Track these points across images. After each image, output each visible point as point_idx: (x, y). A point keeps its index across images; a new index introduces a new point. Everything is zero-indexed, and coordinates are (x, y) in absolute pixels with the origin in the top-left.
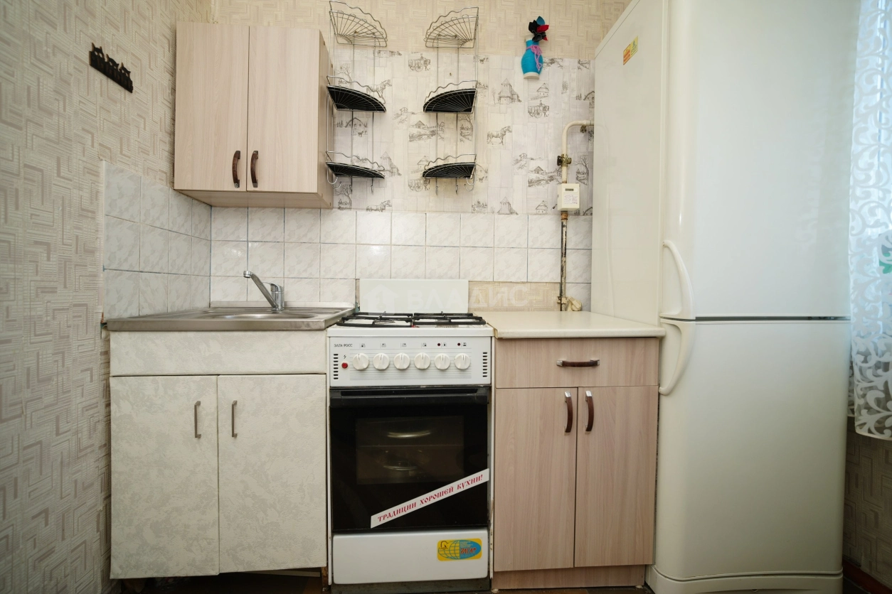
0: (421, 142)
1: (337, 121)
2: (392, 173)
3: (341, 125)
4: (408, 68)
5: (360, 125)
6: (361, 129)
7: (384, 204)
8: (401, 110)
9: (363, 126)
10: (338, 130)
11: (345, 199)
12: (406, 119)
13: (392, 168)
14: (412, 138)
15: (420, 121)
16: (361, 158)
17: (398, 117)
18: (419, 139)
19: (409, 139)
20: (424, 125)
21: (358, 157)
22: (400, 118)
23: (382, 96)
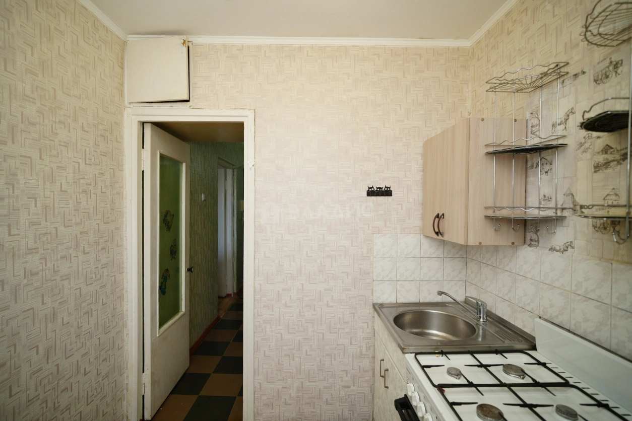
0: (609, 171)
1: (529, 164)
2: (575, 210)
3: (532, 167)
4: (593, 83)
5: (547, 164)
6: (547, 168)
7: (567, 244)
8: (584, 137)
9: (549, 164)
10: (530, 172)
11: (534, 237)
12: (591, 147)
13: (575, 205)
14: (597, 168)
15: (607, 145)
16: (547, 197)
17: (581, 146)
18: (606, 168)
19: (593, 170)
20: (612, 148)
21: (545, 196)
22: (584, 146)
23: (565, 128)
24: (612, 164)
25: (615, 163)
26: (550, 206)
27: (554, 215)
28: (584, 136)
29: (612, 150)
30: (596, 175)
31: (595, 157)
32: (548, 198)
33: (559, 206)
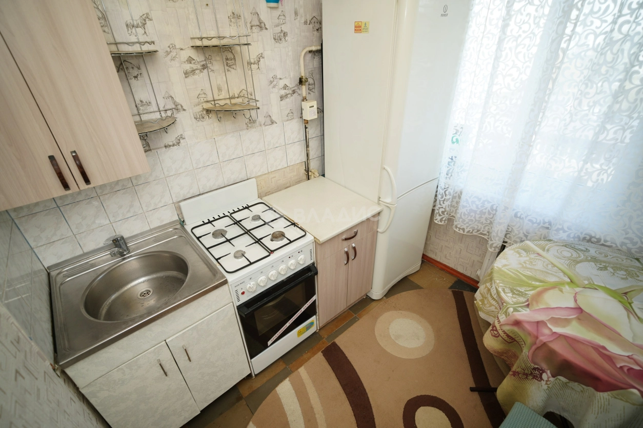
0: (196, 77)
5: (132, 68)
6: (135, 72)
7: (178, 138)
8: (169, 47)
9: (136, 69)
12: (177, 56)
13: (176, 106)
14: (187, 74)
15: (190, 57)
16: (144, 102)
17: (168, 54)
18: (193, 74)
19: (184, 76)
20: (194, 60)
21: (141, 101)
22: (171, 55)
23: (145, 32)
24: (197, 72)
25: (199, 71)
26: (152, 110)
27: (159, 117)
28: (168, 45)
29: (194, 61)
30: (186, 79)
31: (182, 65)
32: (146, 102)
33: (161, 109)
